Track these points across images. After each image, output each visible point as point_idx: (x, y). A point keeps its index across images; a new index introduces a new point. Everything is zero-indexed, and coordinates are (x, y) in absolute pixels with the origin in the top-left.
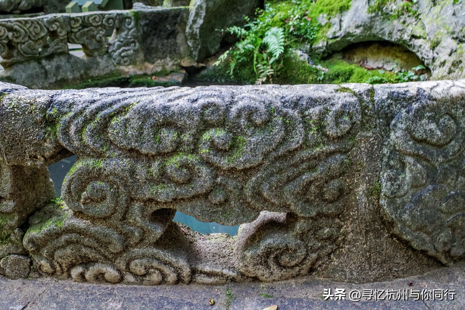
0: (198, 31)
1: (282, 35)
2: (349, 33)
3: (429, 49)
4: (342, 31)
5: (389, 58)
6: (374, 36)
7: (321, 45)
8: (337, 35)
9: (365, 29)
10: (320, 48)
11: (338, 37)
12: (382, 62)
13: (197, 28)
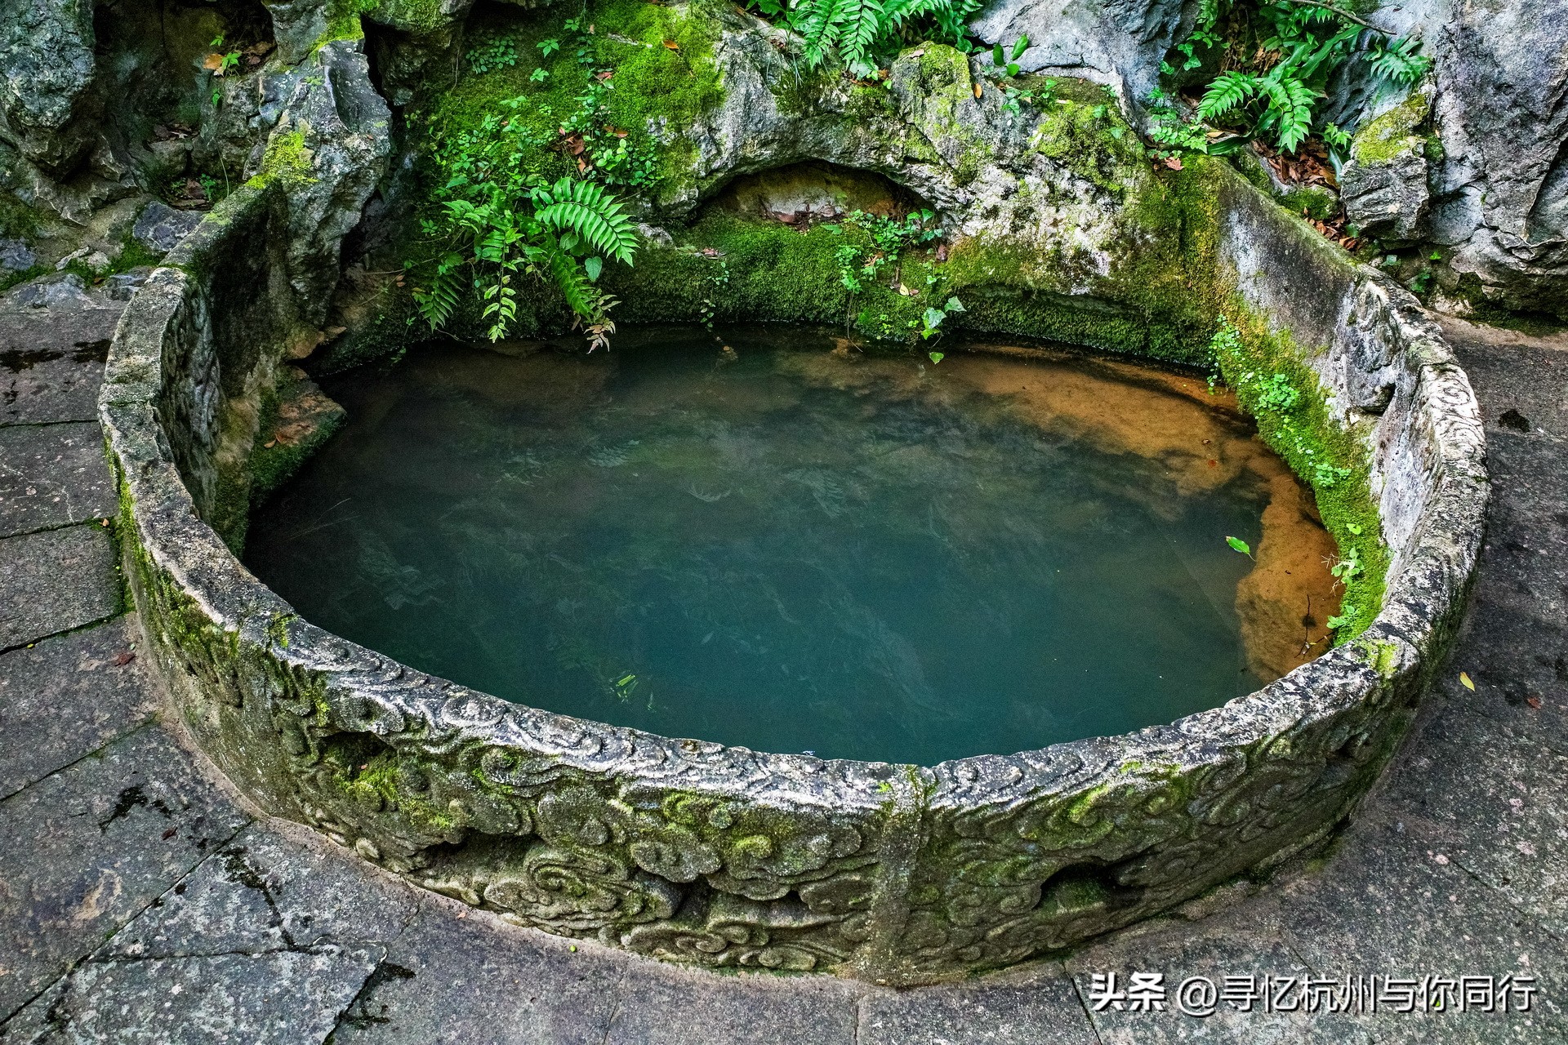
0: (337, 247)
1: (603, 194)
2: (745, 158)
3: (953, 186)
4: (725, 156)
5: (815, 190)
6: (801, 155)
7: (684, 198)
8: (715, 165)
9: (782, 147)
10: (682, 204)
11: (717, 170)
12: (802, 200)
13: (333, 239)
